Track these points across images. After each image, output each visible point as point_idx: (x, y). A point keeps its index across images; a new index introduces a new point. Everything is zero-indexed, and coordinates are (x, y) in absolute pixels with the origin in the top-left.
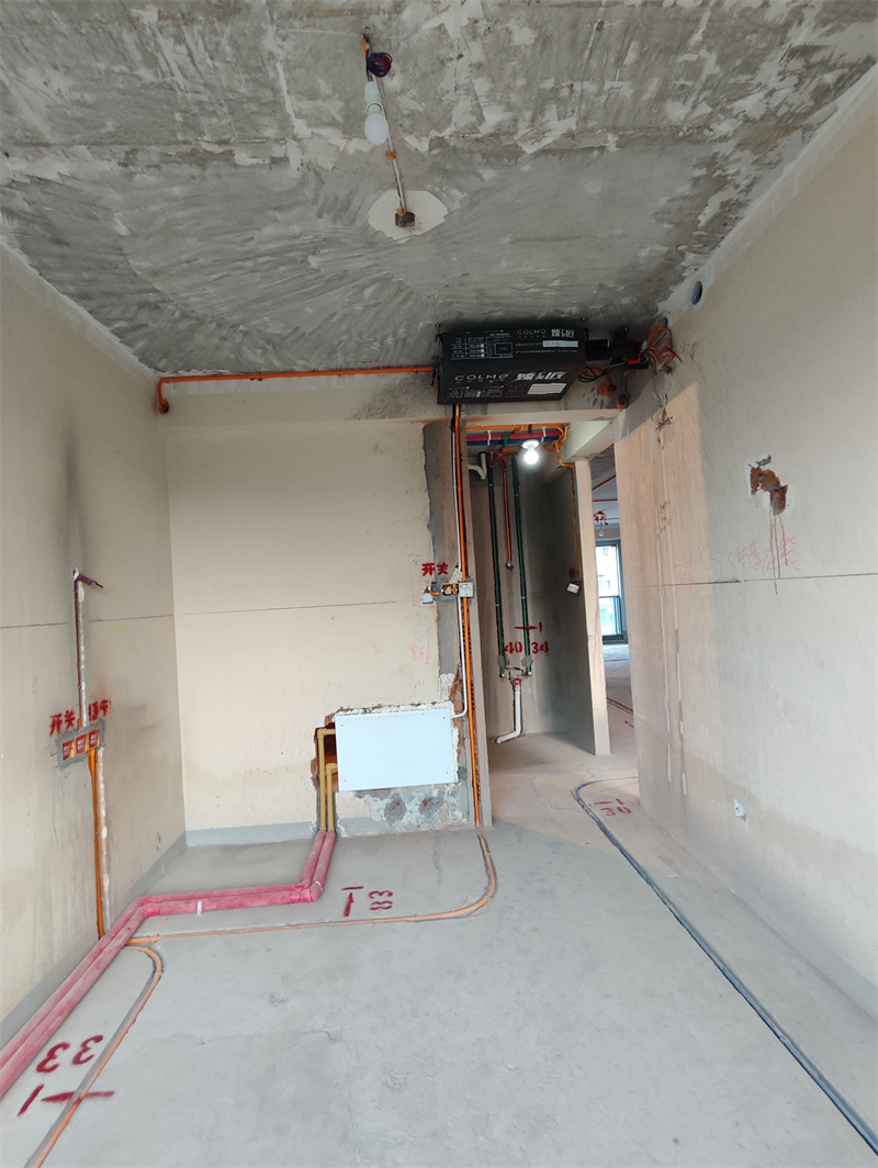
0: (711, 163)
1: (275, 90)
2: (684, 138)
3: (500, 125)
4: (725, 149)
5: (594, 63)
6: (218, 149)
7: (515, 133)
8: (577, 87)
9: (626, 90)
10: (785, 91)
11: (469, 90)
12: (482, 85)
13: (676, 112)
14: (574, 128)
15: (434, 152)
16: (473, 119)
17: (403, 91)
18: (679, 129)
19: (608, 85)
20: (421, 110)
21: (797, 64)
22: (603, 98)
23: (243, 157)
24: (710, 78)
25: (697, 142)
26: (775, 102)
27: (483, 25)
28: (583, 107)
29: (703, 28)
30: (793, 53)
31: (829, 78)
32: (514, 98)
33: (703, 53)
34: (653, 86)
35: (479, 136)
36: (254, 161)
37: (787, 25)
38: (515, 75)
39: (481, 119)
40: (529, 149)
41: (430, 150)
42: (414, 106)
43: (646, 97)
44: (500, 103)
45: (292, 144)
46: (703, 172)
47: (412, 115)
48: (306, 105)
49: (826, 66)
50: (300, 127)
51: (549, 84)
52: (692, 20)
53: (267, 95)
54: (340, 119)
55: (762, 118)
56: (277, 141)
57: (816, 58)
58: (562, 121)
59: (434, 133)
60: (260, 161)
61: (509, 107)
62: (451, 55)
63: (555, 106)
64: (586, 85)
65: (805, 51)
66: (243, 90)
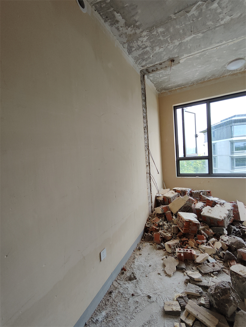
3: (212, 5)
7: (206, 5)
8: (192, 22)
9: (178, 27)
11: (223, 8)
13: (160, 30)
14: (188, 14)
19: (184, 25)
22: (183, 23)
28: (188, 19)
34: (171, 30)
38: (210, 16)
40: (200, 3)
43: (172, 28)
44: (213, 10)
58: (192, 14)
62: (228, 13)
63: (196, 16)
64: (189, 23)
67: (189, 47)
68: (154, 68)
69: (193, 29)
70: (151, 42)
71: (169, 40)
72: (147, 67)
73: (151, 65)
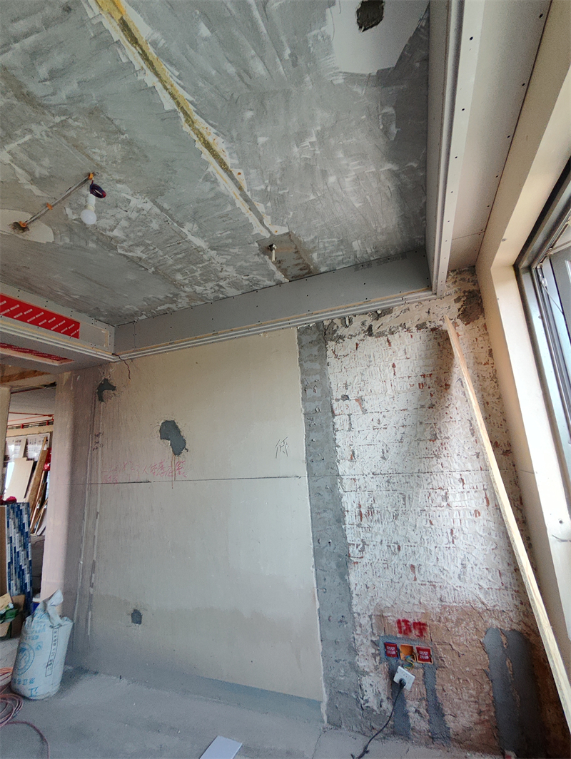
0: (176, 295)
2: (174, 284)
3: (117, 237)
4: (183, 294)
5: (168, 249)
7: (120, 243)
9: (170, 262)
10: (209, 292)
11: (118, 220)
12: (124, 223)
13: (179, 277)
14: (144, 258)
16: (108, 228)
18: (175, 281)
19: (167, 256)
21: (217, 288)
22: (161, 258)
24: (195, 276)
25: (177, 288)
26: (205, 292)
27: (145, 212)
28: (153, 255)
29: (203, 265)
30: (218, 285)
31: (221, 296)
33: (199, 270)
34: (179, 267)
35: (104, 233)
37: (222, 279)
39: (113, 230)
40: (120, 251)
41: (74, 220)
43: (175, 267)
44: (125, 233)
46: (171, 296)
49: (222, 293)
50: (5, 157)
52: (202, 261)
55: (199, 294)
57: (222, 290)
58: (141, 253)
61: (127, 236)
62: (123, 208)
63: (144, 248)
64: (160, 251)
65: (221, 287)
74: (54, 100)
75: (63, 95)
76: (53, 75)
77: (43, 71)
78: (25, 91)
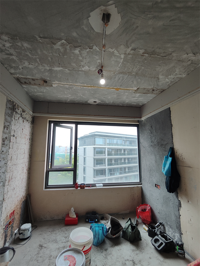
1: (123, 63)
3: (74, 50)
6: (145, 55)
7: (70, 47)
8: (59, 55)
9: (45, 52)
11: (83, 58)
12: (81, 58)
14: (54, 46)
15: (92, 45)
17: (97, 59)
19: (51, 54)
20: (94, 56)
22: (50, 51)
23: (142, 51)
27: (81, 66)
28: (54, 50)
32: (73, 55)
34: (39, 52)
35: (79, 47)
36: (140, 50)
39: (79, 51)
40: (64, 41)
41: (93, 46)
42: (95, 57)
43: (39, 50)
44: (75, 54)
45: (127, 53)
47: (96, 55)
48: (118, 60)
50: (122, 56)
51: (65, 56)
53: (124, 63)
54: (113, 56)
56: (130, 54)
58: (58, 48)
59: (92, 50)
60: (139, 50)
61: (73, 53)
62: (87, 63)
63: (62, 52)
64: (56, 55)
66: (129, 64)
67: (59, 77)
68: (26, 81)
69: (60, 62)
70: (16, 52)
71: (38, 61)
72: (18, 77)
73: (23, 77)
74: (118, 76)
75: (117, 77)
76: (120, 79)
77: (121, 78)
78: (123, 74)
